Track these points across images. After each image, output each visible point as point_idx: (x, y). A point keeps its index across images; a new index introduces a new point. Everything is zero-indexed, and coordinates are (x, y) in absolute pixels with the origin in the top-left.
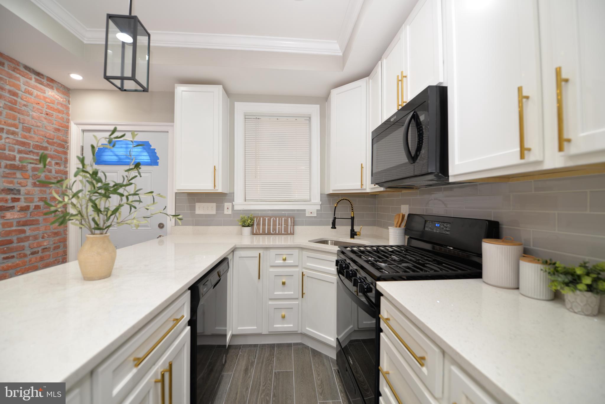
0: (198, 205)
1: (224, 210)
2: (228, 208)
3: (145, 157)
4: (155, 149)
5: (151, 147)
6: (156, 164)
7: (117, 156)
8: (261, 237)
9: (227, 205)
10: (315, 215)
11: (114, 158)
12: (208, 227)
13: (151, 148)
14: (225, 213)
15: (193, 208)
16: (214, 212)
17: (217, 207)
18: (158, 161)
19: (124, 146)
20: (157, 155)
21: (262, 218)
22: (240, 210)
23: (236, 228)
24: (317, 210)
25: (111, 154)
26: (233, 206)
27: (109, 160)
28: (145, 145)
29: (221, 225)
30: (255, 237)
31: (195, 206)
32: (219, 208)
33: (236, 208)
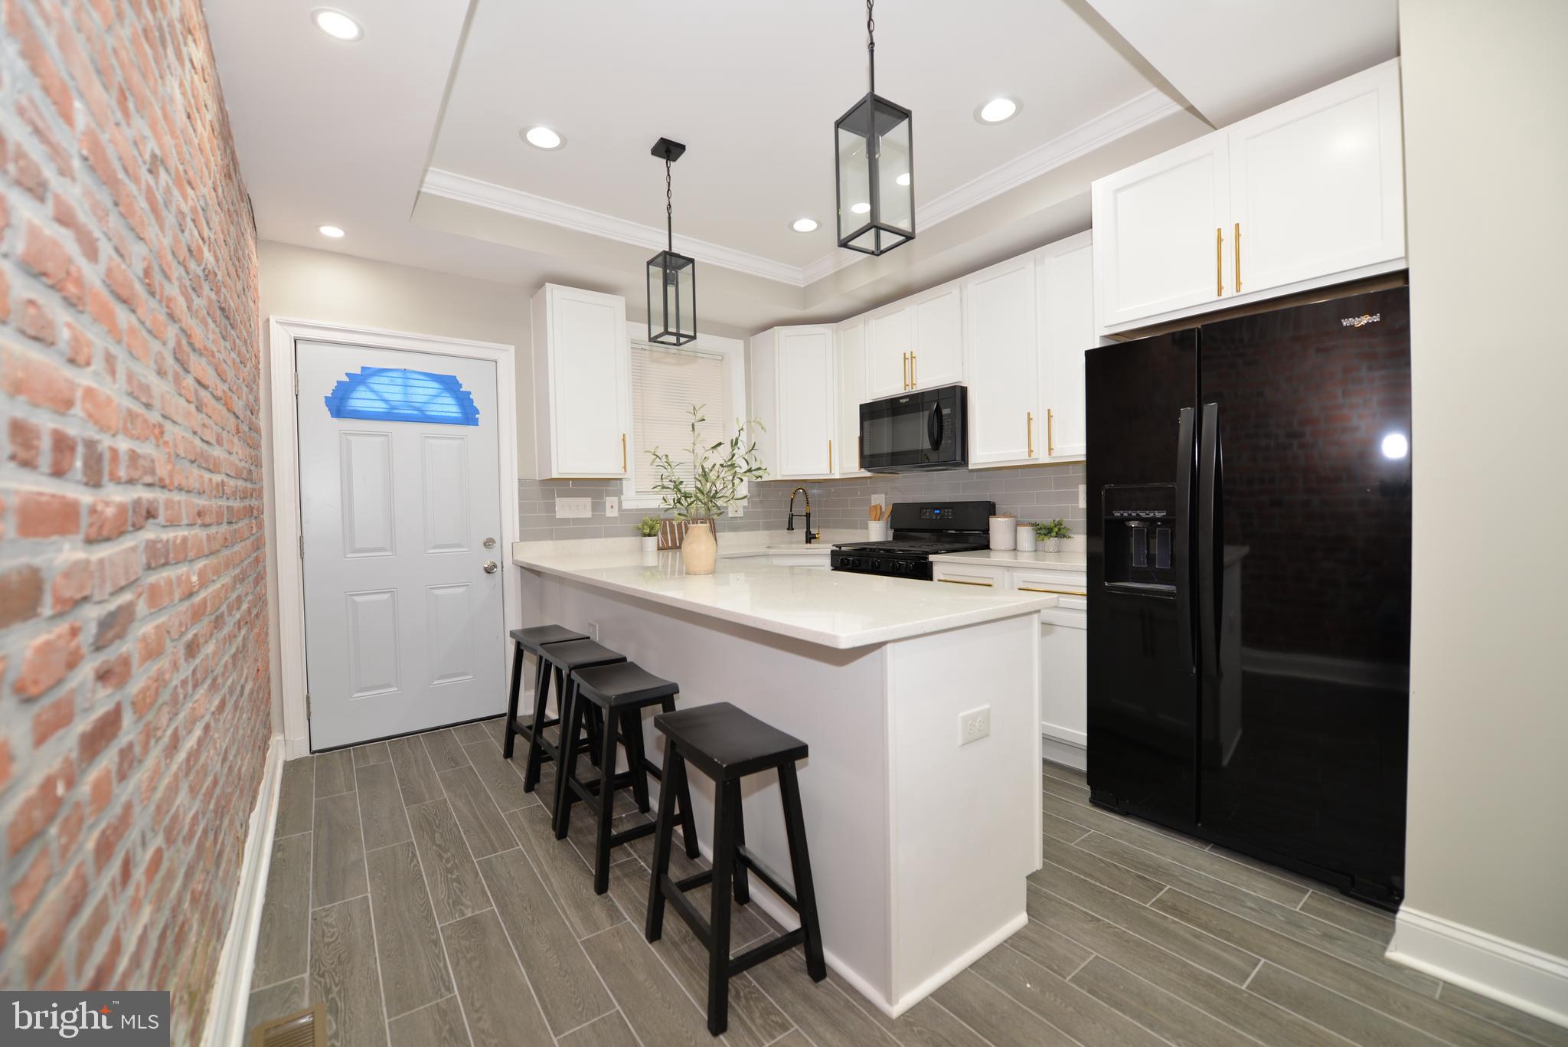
0: (560, 502)
1: (604, 510)
2: (612, 507)
3: (451, 408)
4: (470, 393)
5: (461, 387)
6: (475, 422)
7: (386, 401)
8: (670, 553)
9: (610, 501)
10: (742, 515)
11: (379, 406)
12: (581, 541)
13: (461, 390)
14: (607, 515)
15: (551, 508)
16: (588, 514)
17: (593, 503)
18: (477, 416)
19: (399, 381)
20: (475, 404)
21: (667, 522)
22: (632, 510)
23: (629, 542)
24: (744, 507)
25: (370, 395)
26: (620, 503)
27: (368, 409)
28: (449, 384)
29: (601, 537)
30: (661, 553)
31: (554, 505)
32: (598, 507)
33: (626, 505)
